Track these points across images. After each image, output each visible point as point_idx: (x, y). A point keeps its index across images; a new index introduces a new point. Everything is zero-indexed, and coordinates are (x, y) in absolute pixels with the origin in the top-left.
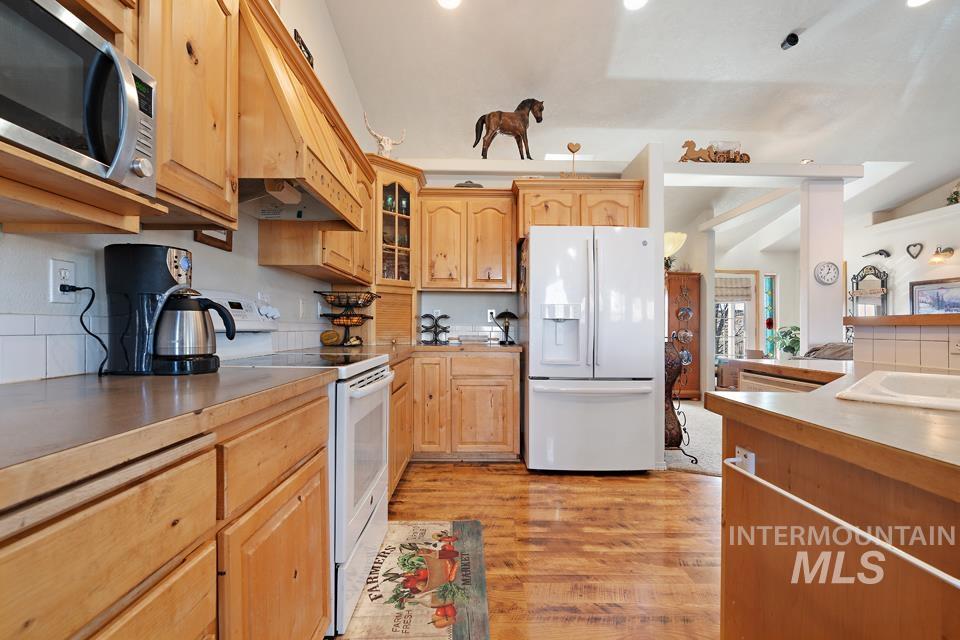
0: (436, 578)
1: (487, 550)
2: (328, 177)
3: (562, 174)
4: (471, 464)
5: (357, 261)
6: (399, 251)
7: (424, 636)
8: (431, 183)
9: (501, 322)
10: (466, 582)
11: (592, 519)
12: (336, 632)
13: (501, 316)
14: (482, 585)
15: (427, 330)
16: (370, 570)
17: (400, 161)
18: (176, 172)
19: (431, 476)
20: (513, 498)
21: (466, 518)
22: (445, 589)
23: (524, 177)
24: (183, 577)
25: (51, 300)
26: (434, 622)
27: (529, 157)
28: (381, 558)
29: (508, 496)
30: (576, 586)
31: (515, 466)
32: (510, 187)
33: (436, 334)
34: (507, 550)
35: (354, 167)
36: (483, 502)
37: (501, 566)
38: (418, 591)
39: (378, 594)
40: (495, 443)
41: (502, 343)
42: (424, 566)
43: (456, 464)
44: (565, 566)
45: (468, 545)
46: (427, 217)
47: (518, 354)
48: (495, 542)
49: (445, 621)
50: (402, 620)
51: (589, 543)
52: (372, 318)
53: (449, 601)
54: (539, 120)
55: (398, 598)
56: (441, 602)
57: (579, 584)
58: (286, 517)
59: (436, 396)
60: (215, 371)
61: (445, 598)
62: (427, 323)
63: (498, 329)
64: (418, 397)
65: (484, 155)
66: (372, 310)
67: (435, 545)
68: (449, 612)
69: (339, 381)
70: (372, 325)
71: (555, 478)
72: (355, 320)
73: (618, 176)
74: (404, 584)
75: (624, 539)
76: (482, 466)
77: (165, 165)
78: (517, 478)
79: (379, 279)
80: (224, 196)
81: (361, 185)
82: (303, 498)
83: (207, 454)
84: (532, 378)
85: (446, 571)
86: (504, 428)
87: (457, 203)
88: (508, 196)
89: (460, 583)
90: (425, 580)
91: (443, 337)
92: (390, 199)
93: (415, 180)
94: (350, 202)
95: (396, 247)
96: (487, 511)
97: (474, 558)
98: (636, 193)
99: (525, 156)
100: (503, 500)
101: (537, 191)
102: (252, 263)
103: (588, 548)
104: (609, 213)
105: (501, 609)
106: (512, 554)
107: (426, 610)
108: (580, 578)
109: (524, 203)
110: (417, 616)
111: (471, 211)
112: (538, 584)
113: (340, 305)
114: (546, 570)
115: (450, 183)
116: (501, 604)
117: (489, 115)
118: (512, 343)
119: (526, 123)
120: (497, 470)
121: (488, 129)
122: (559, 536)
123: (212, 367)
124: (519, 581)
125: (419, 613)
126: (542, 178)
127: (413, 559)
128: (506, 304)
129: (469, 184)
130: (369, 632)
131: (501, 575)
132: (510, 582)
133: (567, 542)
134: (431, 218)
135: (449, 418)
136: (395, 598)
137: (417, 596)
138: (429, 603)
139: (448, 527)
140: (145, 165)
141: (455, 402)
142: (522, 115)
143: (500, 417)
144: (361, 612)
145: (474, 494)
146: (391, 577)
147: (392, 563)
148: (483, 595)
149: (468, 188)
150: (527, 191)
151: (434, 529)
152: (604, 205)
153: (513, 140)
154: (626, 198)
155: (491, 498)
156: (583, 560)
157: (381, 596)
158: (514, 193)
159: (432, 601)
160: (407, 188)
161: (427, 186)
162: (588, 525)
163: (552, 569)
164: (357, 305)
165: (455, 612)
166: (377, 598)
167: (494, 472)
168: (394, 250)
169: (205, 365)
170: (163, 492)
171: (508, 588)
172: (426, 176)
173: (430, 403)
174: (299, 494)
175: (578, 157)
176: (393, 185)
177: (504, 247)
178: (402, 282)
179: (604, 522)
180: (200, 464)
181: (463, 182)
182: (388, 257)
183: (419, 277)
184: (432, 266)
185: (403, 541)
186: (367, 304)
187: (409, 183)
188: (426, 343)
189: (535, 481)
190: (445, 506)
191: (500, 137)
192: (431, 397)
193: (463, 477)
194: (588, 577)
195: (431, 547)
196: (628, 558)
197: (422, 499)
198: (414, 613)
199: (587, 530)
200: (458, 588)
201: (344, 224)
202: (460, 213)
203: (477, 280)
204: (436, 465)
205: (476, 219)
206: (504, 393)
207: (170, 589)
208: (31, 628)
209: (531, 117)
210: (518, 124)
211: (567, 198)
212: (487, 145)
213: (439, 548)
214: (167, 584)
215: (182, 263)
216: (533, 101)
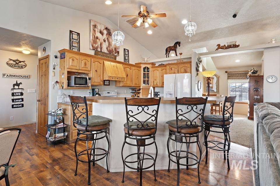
2: (114, 77)
18: (94, 83)
25: (88, 94)
27: (177, 55)
33: (157, 96)
46: (153, 72)
54: (179, 46)
70: (141, 94)
72: (137, 93)
79: (142, 85)
80: (101, 83)
92: (145, 70)
94: (122, 78)
101: (170, 66)
111: (160, 70)
115: (158, 64)
117: (168, 47)
129: (162, 64)
142: (176, 46)
150: (168, 66)
152: (184, 67)
168: (145, 80)
176: (146, 67)
178: (147, 85)
183: (151, 84)
184: (154, 82)
186: (140, 90)
187: (149, 66)
203: (162, 85)
209: (178, 46)
215: (97, 90)
216: (178, 42)
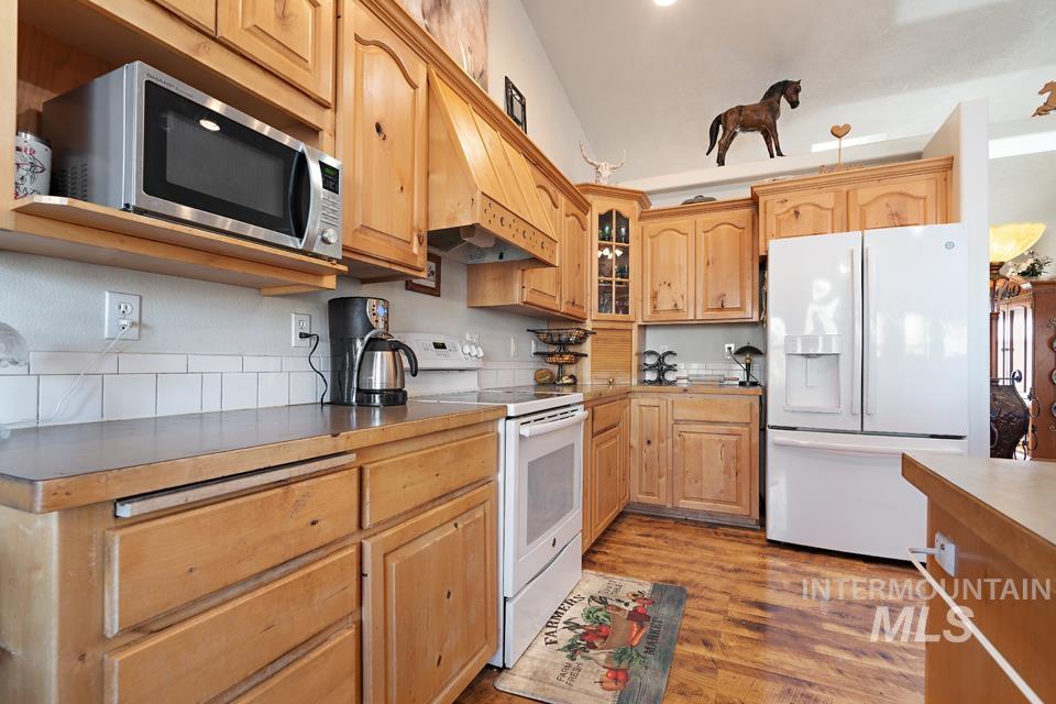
0: (617, 640)
1: (686, 623)
2: (509, 218)
3: (822, 169)
4: (696, 523)
5: (566, 297)
6: (617, 283)
7: (587, 693)
8: (657, 204)
9: (741, 359)
10: (649, 650)
11: (841, 615)
12: (504, 664)
13: (741, 352)
14: (667, 659)
15: (651, 368)
16: (552, 614)
17: (620, 186)
18: (366, 234)
19: (646, 530)
20: (737, 571)
21: (672, 582)
22: (624, 652)
23: (766, 181)
24: (322, 568)
25: (293, 344)
26: (601, 682)
27: (780, 154)
28: (566, 605)
29: (731, 566)
30: (789, 690)
31: (751, 533)
32: (749, 195)
33: (661, 373)
34: (710, 628)
35: (562, 200)
36: (697, 568)
37: (697, 643)
38: (595, 647)
39: (553, 639)
40: (725, 502)
41: (742, 384)
42: (609, 623)
43: (677, 521)
44: (783, 663)
45: (665, 612)
46: (648, 241)
47: (758, 398)
48: (699, 616)
49: (613, 685)
50: (569, 672)
51: (827, 643)
52: (586, 356)
53: (623, 666)
54: (794, 104)
55: (572, 649)
56: (615, 664)
57: (795, 689)
58: (438, 539)
59: (655, 442)
60: (404, 403)
61: (620, 662)
62: (651, 361)
63: (738, 367)
64: (634, 441)
65: (721, 161)
66: (587, 347)
67: (627, 604)
68: (621, 677)
69: (508, 418)
70: (586, 363)
71: (803, 556)
72: (567, 358)
73: (918, 156)
74: (582, 637)
75: (883, 650)
76: (709, 527)
77: (356, 230)
78: (750, 548)
79: (595, 314)
80: (412, 249)
81: (572, 218)
82: (460, 526)
83: (346, 472)
84: (772, 427)
85: (630, 635)
86: (738, 485)
87: (683, 222)
88: (748, 206)
89: (642, 650)
90: (605, 638)
91: (670, 376)
92: (607, 228)
93: (636, 203)
94: (541, 239)
95: (614, 279)
96: (698, 579)
97: (666, 628)
98: (940, 176)
99: (775, 153)
100: (723, 569)
101: (785, 195)
102: (460, 307)
103: (822, 649)
104: (894, 209)
105: (682, 690)
106: (716, 634)
107: (597, 667)
108: (799, 682)
109: (765, 212)
110: (586, 671)
111: (699, 230)
112: (737, 676)
113: (553, 343)
114: (754, 662)
115: (675, 201)
116: (684, 685)
117: (726, 113)
118: (754, 384)
119: (775, 112)
120: (726, 535)
121: (725, 129)
122: (785, 626)
123: (400, 399)
124: (713, 667)
125: (589, 669)
126: (790, 178)
127: (599, 614)
128: (746, 337)
129: (700, 199)
130: (535, 673)
131: (694, 654)
132: (702, 663)
133: (794, 636)
134: (652, 244)
135: (670, 468)
136: (569, 647)
137: (592, 651)
138: (602, 663)
139: (647, 588)
140: (331, 235)
141: (677, 450)
142: (770, 104)
143: (733, 472)
144: (531, 653)
145: (689, 558)
146: (572, 626)
147: (576, 613)
148: (664, 670)
149: (699, 204)
150: (769, 197)
151: (631, 586)
152: (886, 200)
153: (758, 137)
154: (921, 186)
155: (710, 565)
156: (810, 663)
157: (556, 642)
158: (754, 201)
159: (607, 660)
160: (626, 214)
161: (652, 208)
162: (833, 622)
163: (762, 663)
164: (568, 343)
165: (627, 678)
166: (552, 643)
167: (722, 537)
168: (611, 282)
169: (395, 399)
170: (304, 496)
171: (699, 670)
172: (649, 197)
173: (648, 448)
174: (455, 521)
175: (847, 142)
176: (610, 212)
177: (741, 268)
178: (621, 316)
179: (856, 622)
180: (339, 479)
181: (692, 197)
182: (604, 291)
183: (639, 309)
184: (654, 296)
185: (594, 593)
186: (580, 341)
187: (629, 209)
188: (651, 383)
189: (773, 556)
190: (652, 564)
191: (741, 136)
192: (649, 442)
193: (681, 537)
194: (810, 684)
195: (622, 606)
196: (881, 677)
197: (630, 553)
198: (583, 668)
199: (829, 626)
200: (638, 655)
201: (537, 262)
202: (687, 234)
203: (708, 310)
204: (654, 517)
205: (706, 238)
206: (737, 445)
207: (309, 575)
208: (194, 574)
210: (764, 116)
211: (827, 199)
212: (724, 148)
213: (630, 608)
214: (307, 571)
215: (381, 311)
216: (786, 83)
